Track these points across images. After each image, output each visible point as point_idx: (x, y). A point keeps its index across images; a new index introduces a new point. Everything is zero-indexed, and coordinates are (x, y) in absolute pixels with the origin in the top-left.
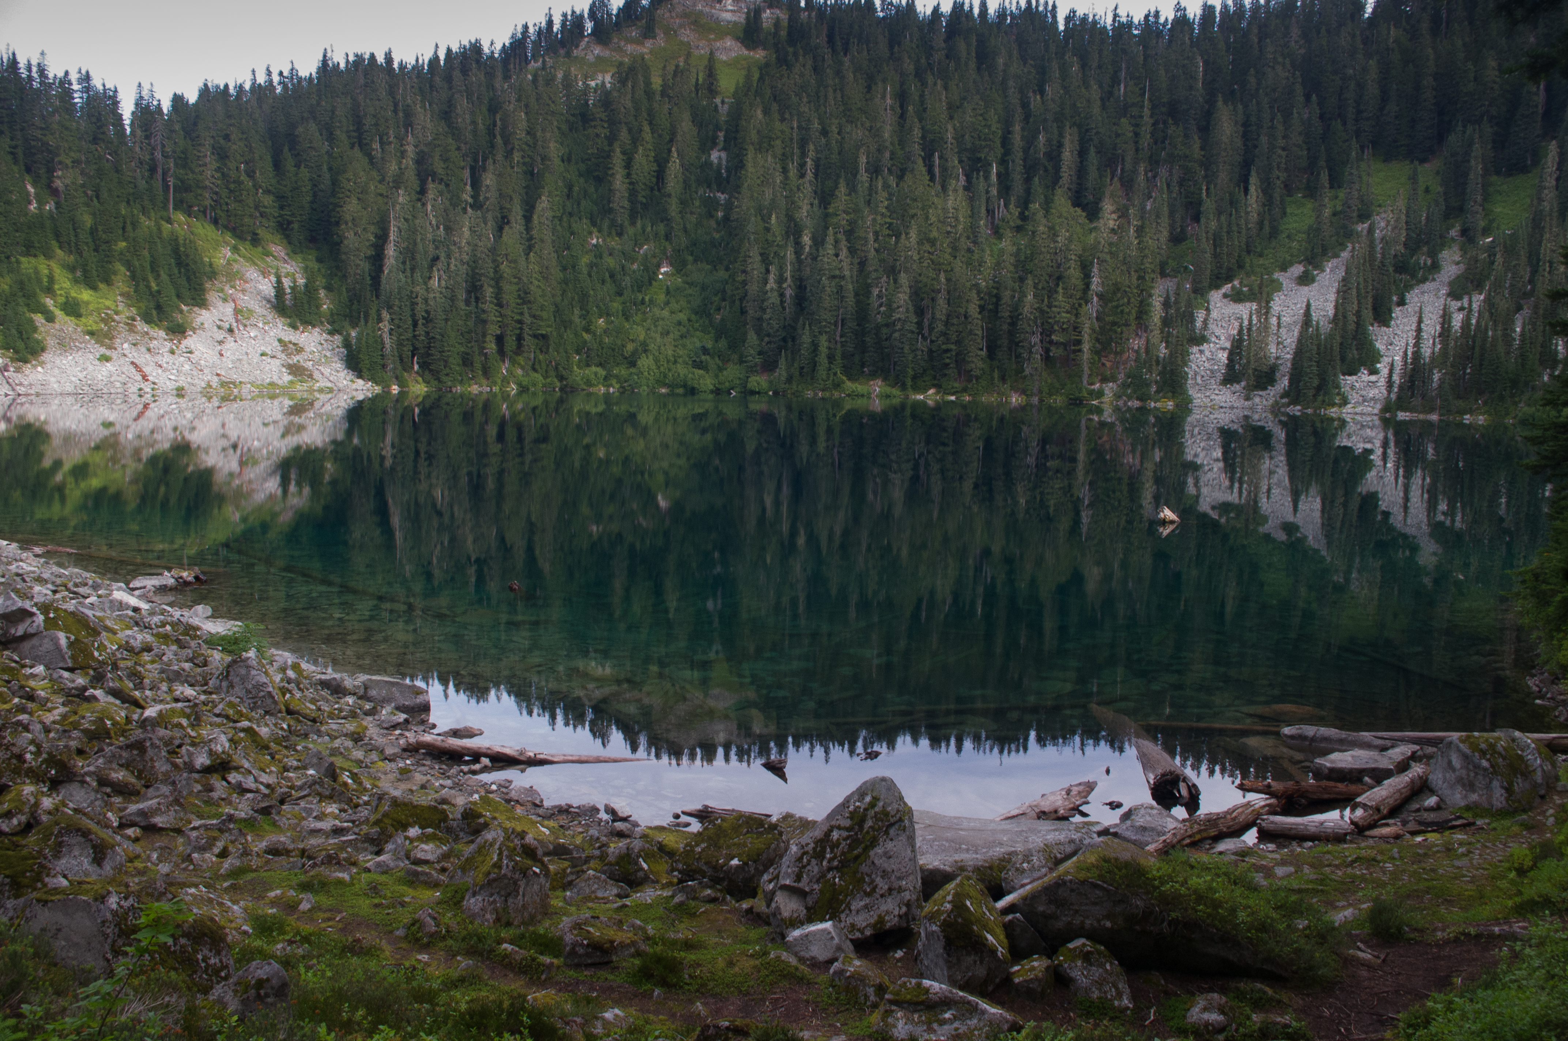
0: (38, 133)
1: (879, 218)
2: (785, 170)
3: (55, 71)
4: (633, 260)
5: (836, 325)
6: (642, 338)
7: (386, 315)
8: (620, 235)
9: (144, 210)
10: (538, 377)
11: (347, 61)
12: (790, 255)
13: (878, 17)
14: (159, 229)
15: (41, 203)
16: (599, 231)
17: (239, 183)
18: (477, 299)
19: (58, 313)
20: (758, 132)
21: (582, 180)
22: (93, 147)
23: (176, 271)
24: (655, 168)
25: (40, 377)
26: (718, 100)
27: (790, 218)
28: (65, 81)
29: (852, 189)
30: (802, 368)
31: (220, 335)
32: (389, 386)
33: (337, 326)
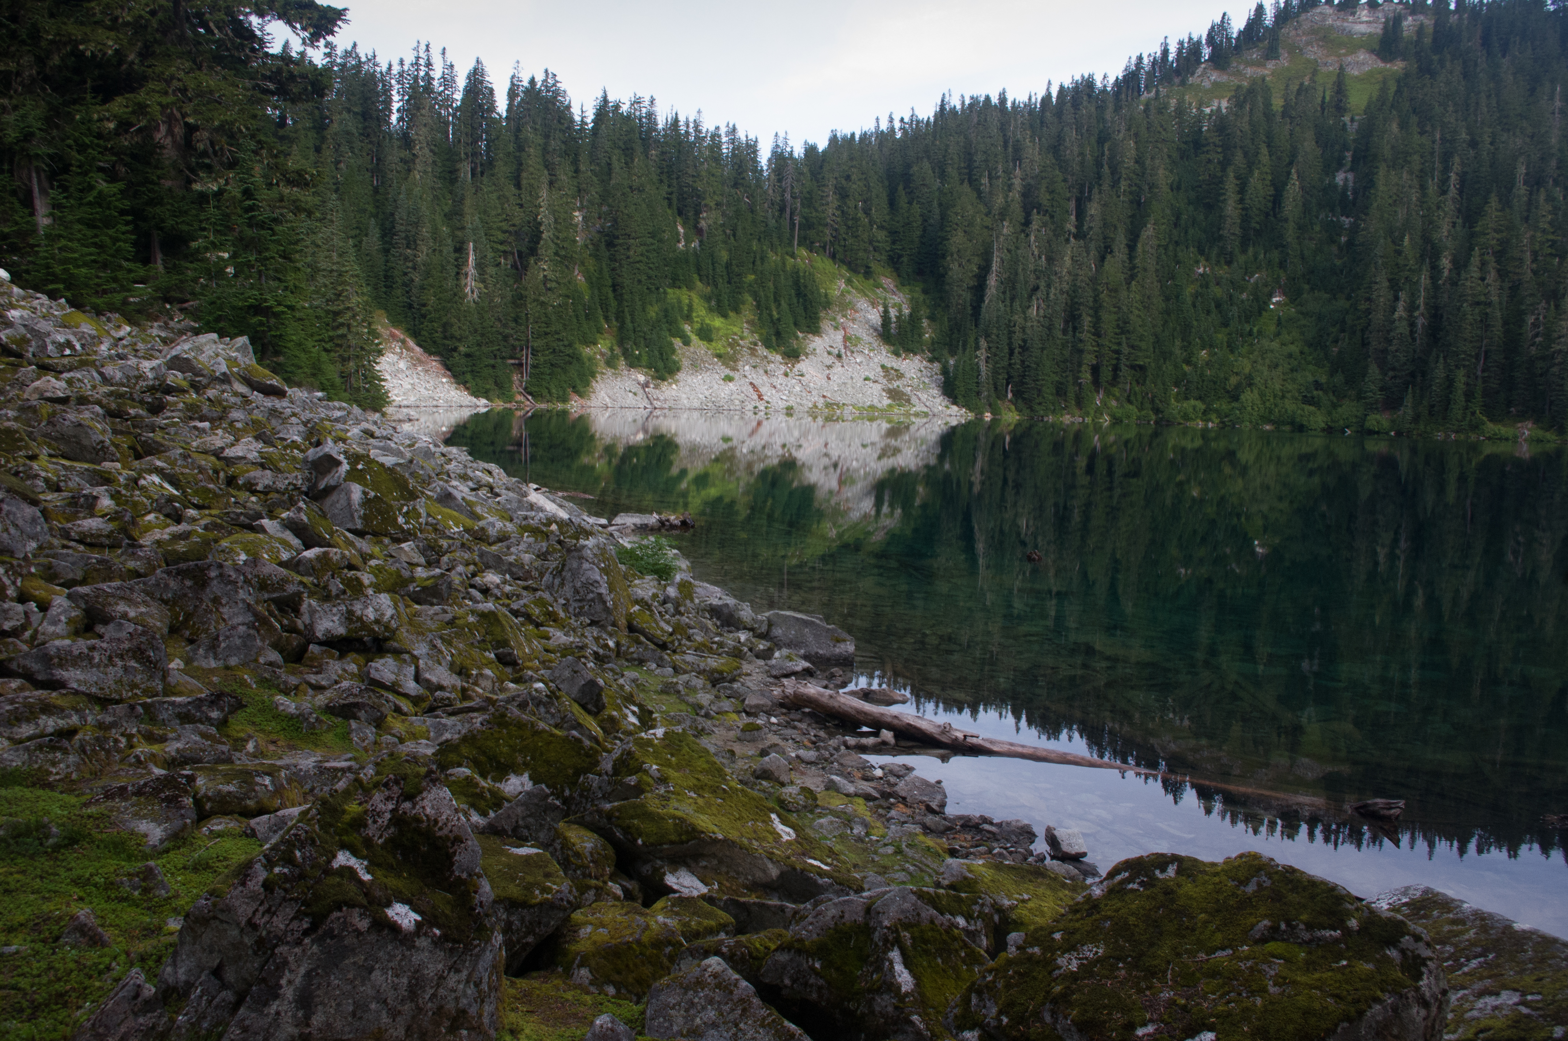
0: (690, 180)
1: (1539, 234)
2: (1423, 187)
3: (708, 126)
4: (1242, 289)
5: (1477, 357)
6: (1247, 371)
7: (983, 343)
8: (1229, 263)
9: (772, 247)
10: (1132, 409)
11: (963, 103)
12: (1424, 279)
13: (1548, 11)
14: (784, 264)
15: (688, 241)
16: (1207, 260)
17: (856, 219)
18: (1075, 329)
19: (694, 338)
20: (1393, 147)
21: (1191, 208)
22: (733, 191)
23: (795, 300)
24: (1272, 192)
25: (674, 393)
26: (1346, 119)
27: (1426, 239)
28: (715, 136)
29: (1506, 203)
30: (1433, 406)
31: (829, 360)
32: (982, 413)
33: (936, 354)
